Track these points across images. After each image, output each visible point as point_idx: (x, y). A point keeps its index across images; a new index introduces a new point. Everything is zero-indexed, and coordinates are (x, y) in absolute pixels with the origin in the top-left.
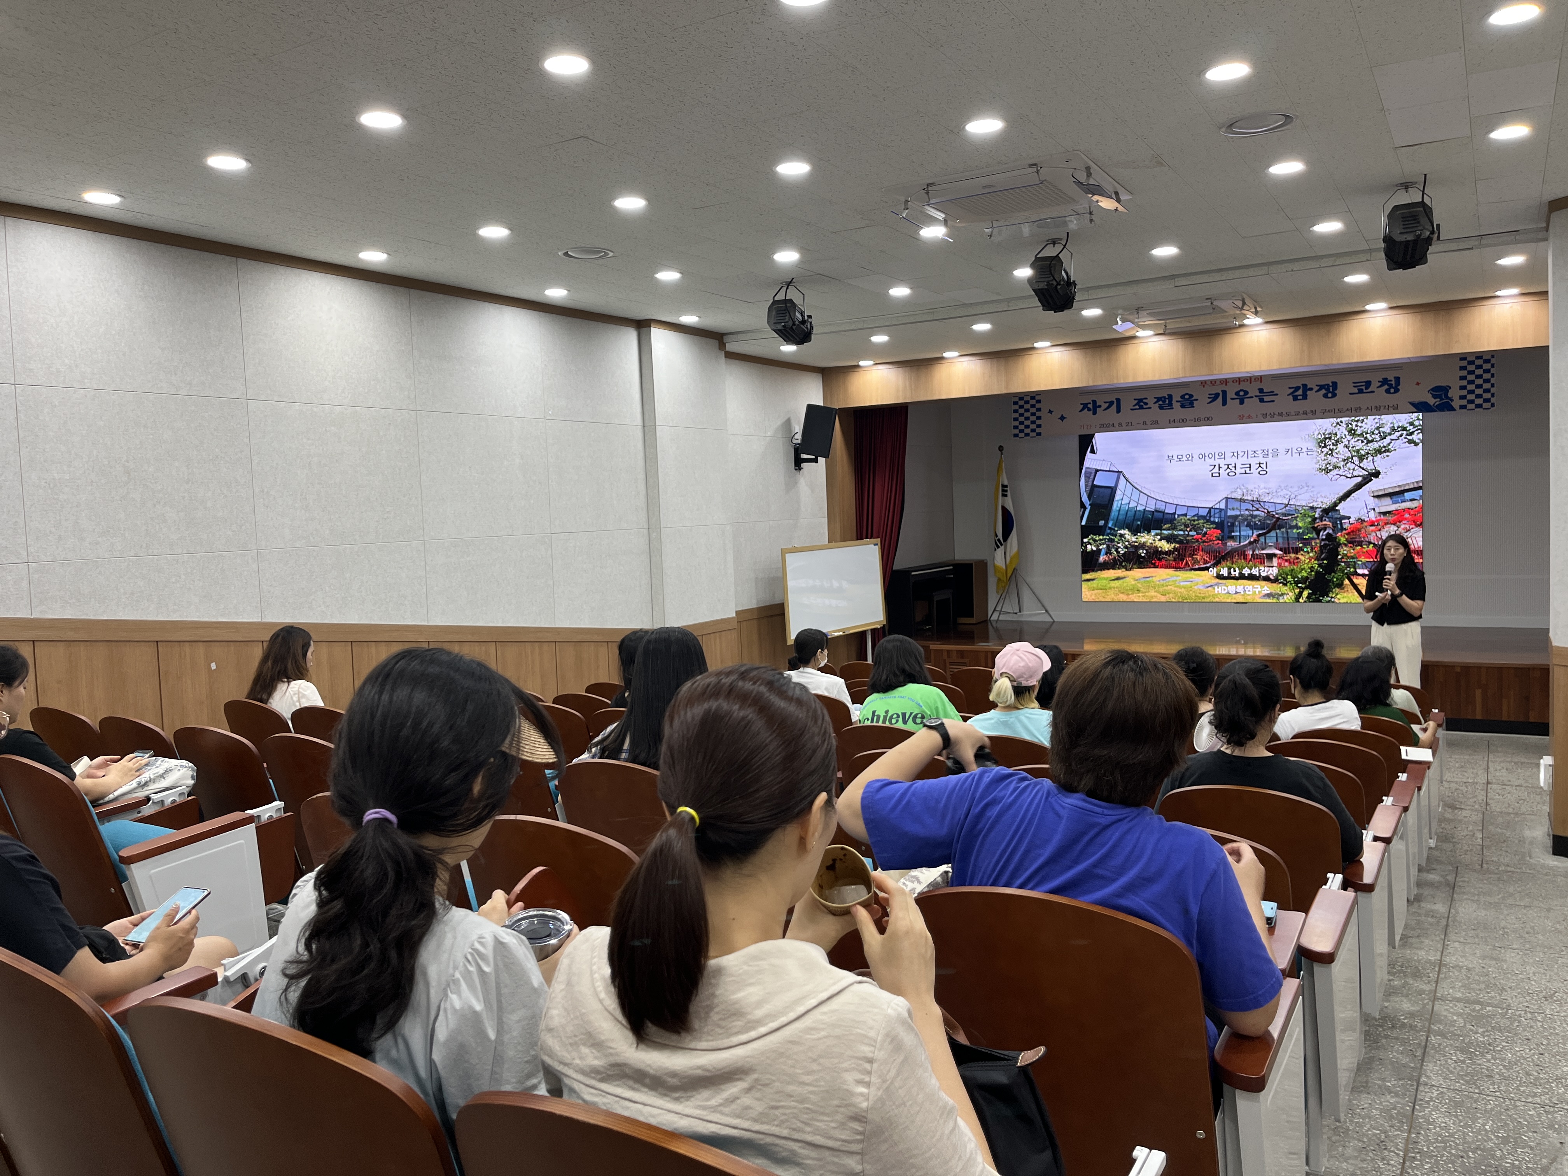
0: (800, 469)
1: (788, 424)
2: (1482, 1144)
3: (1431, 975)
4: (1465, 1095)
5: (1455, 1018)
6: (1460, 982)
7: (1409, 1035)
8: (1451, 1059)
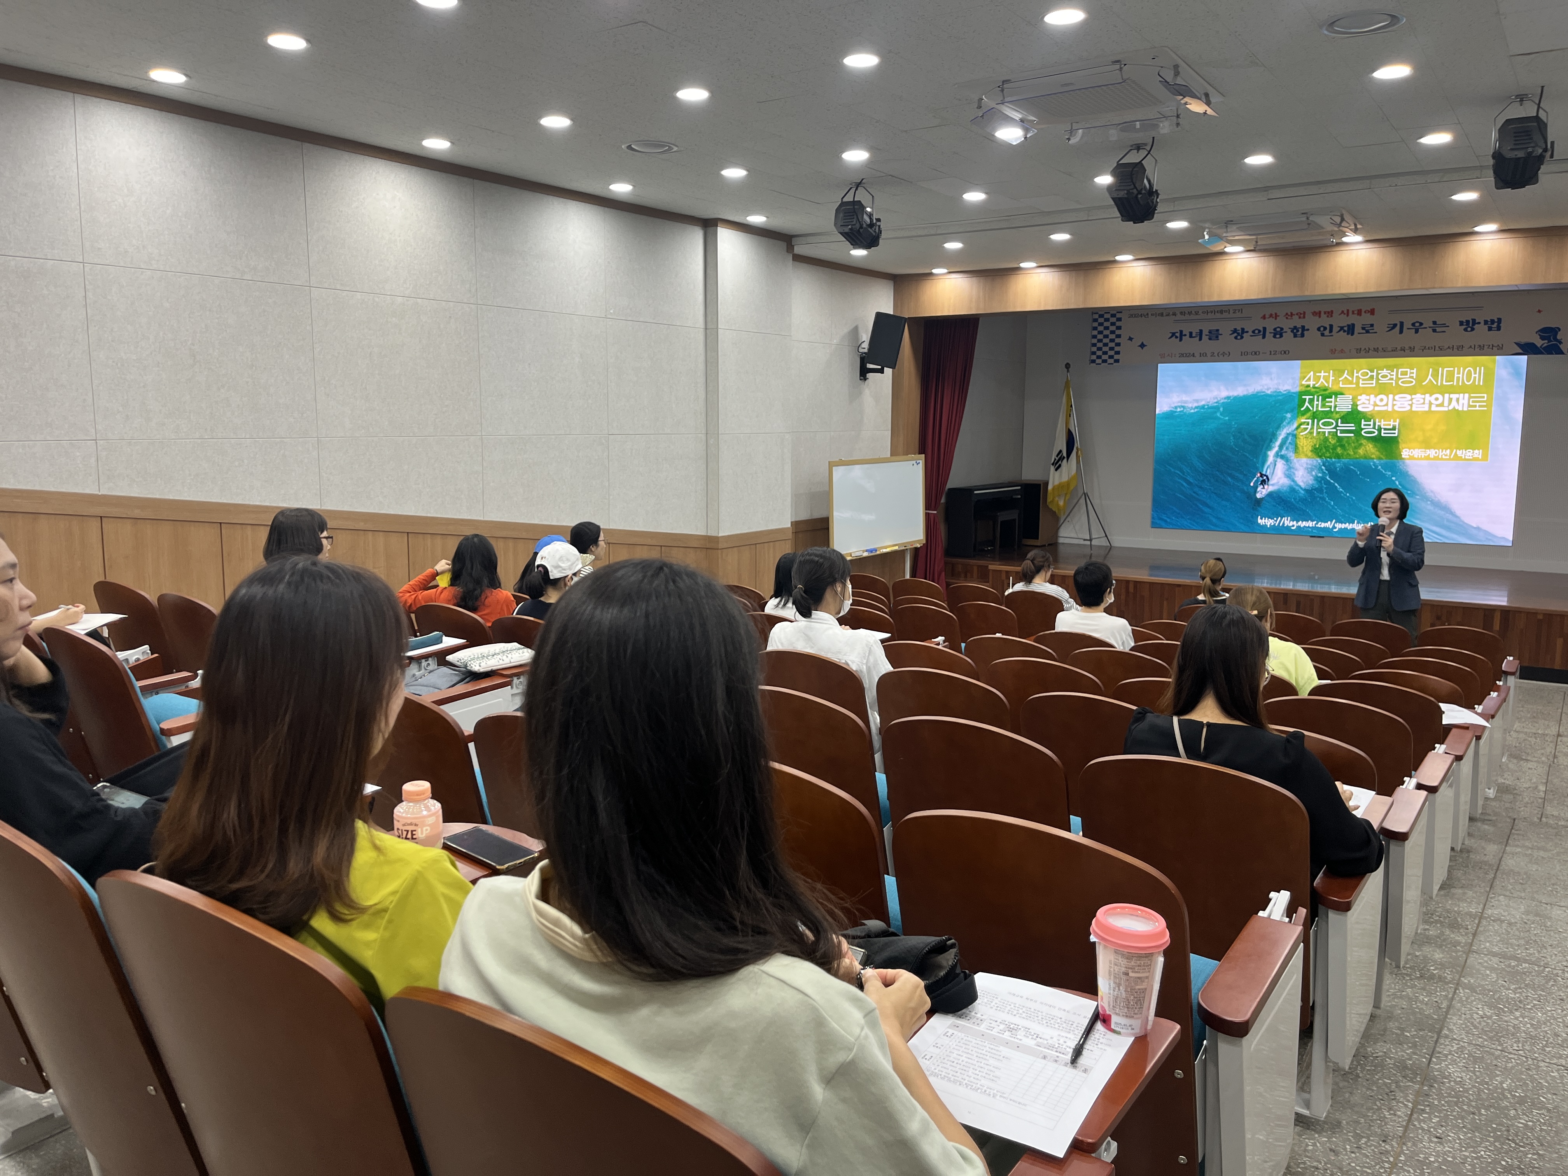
0: (865, 379)
1: (855, 332)
2: (1497, 1102)
3: (1469, 927)
4: (1487, 1051)
5: (1488, 972)
6: (1499, 936)
7: (1436, 987)
8: (1478, 1014)
